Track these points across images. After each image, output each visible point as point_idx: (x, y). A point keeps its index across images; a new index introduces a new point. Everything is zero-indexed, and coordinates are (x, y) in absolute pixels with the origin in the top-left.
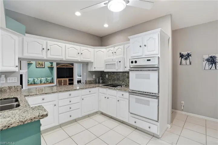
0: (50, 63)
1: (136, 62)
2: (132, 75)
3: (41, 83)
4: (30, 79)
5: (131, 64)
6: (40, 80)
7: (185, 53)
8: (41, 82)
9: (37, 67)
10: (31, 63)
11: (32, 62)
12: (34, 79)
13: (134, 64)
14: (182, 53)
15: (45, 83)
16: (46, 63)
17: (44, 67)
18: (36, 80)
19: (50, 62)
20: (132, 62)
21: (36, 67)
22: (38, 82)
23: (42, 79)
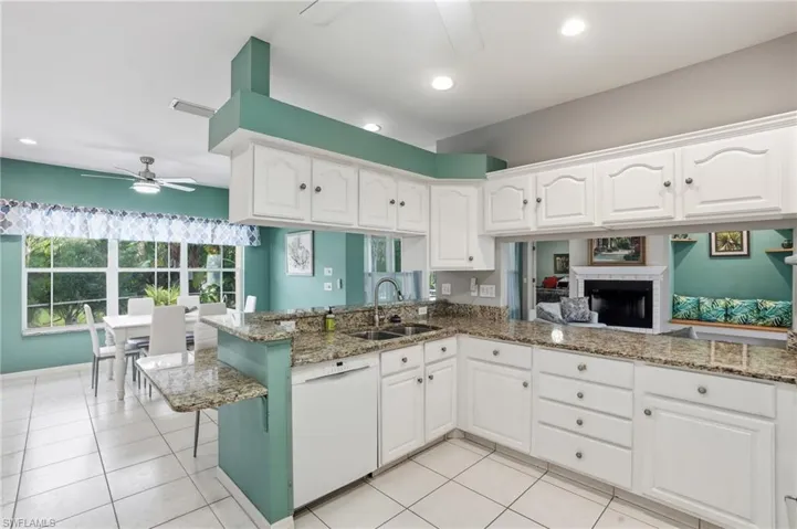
0: (781, 232)
3: (726, 321)
4: (683, 299)
6: (726, 309)
8: (726, 315)
9: (714, 253)
10: (686, 240)
11: (692, 237)
12: (698, 302)
15: (745, 323)
16: (754, 233)
17: (745, 252)
18: (707, 302)
19: (778, 231)
21: (711, 256)
22: (713, 313)
23: (736, 302)
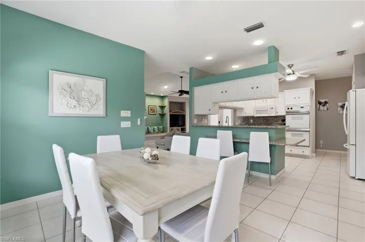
1: (291, 108)
2: (288, 118)
5: (287, 110)
6: (154, 129)
7: (323, 101)
9: (150, 113)
12: (148, 128)
13: (290, 110)
14: (320, 101)
17: (155, 113)
20: (288, 109)
